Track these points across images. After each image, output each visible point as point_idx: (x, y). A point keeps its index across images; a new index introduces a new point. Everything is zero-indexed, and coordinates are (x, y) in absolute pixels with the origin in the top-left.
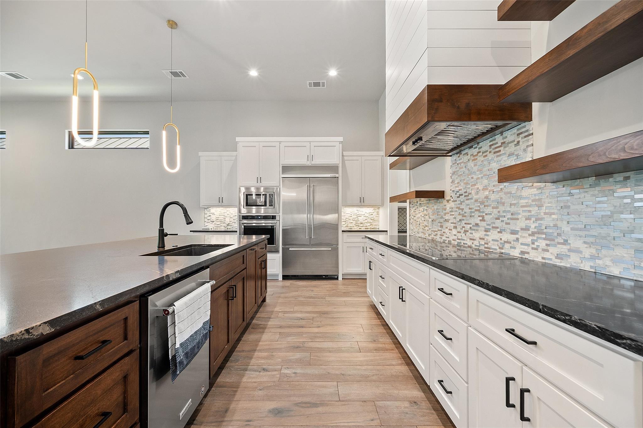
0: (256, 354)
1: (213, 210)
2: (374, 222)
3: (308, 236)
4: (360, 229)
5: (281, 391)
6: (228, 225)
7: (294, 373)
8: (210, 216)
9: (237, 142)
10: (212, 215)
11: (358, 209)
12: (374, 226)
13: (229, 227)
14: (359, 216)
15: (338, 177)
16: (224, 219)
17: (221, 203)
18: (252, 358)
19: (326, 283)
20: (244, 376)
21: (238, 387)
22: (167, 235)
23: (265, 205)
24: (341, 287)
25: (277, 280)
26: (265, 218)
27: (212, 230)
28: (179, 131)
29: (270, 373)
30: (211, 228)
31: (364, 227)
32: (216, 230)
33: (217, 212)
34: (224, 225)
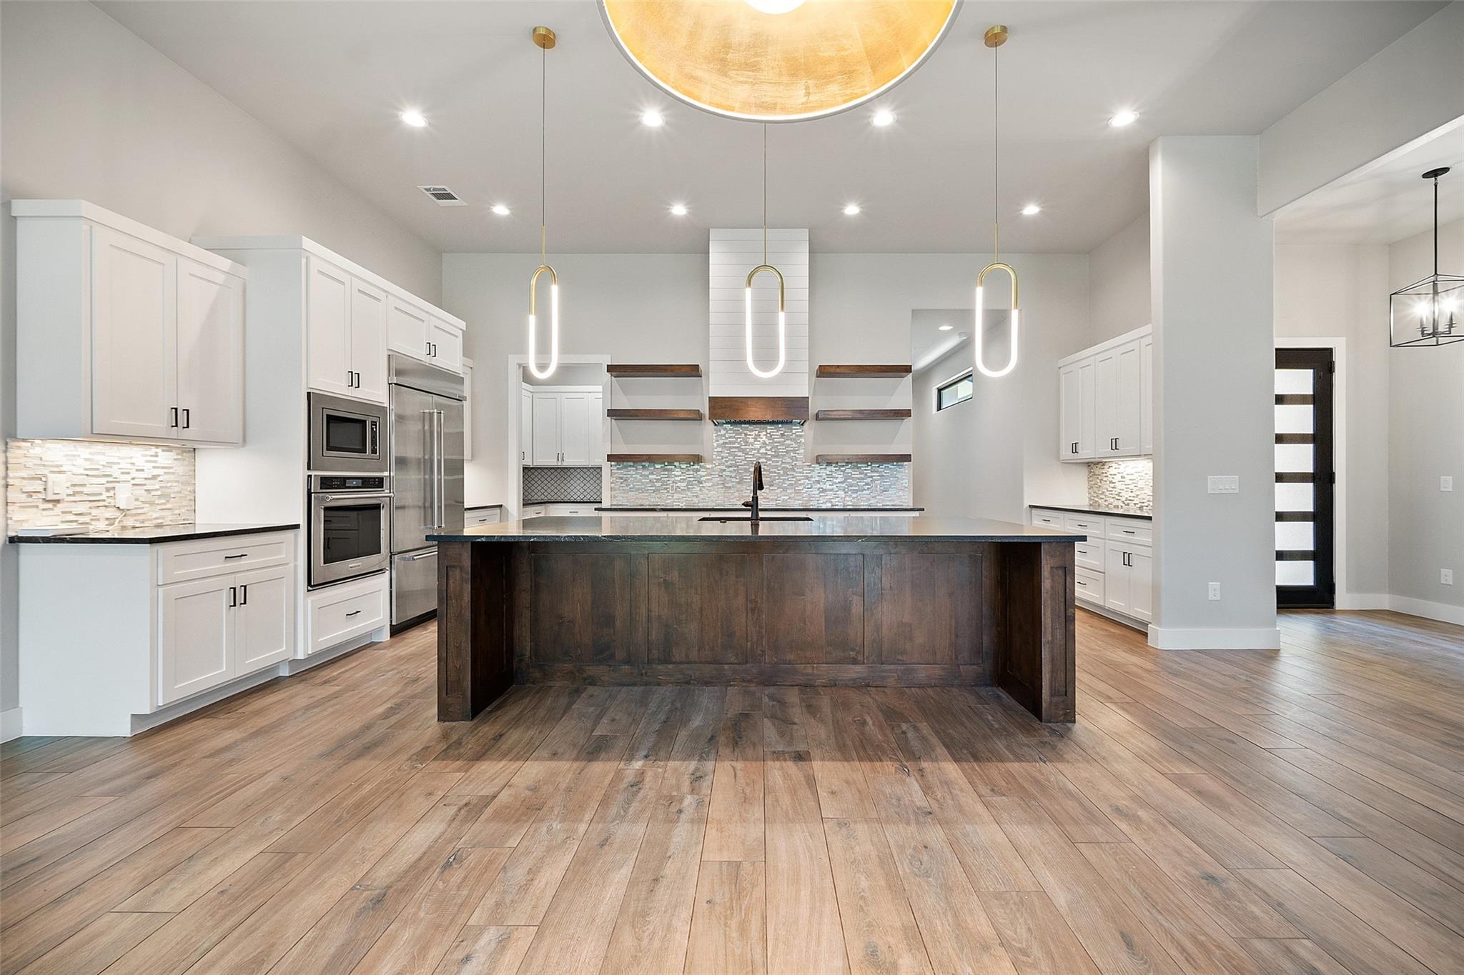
10: (50, 476)
16: (108, 490)
17: (179, 428)
23: (364, 449)
34: (108, 515)
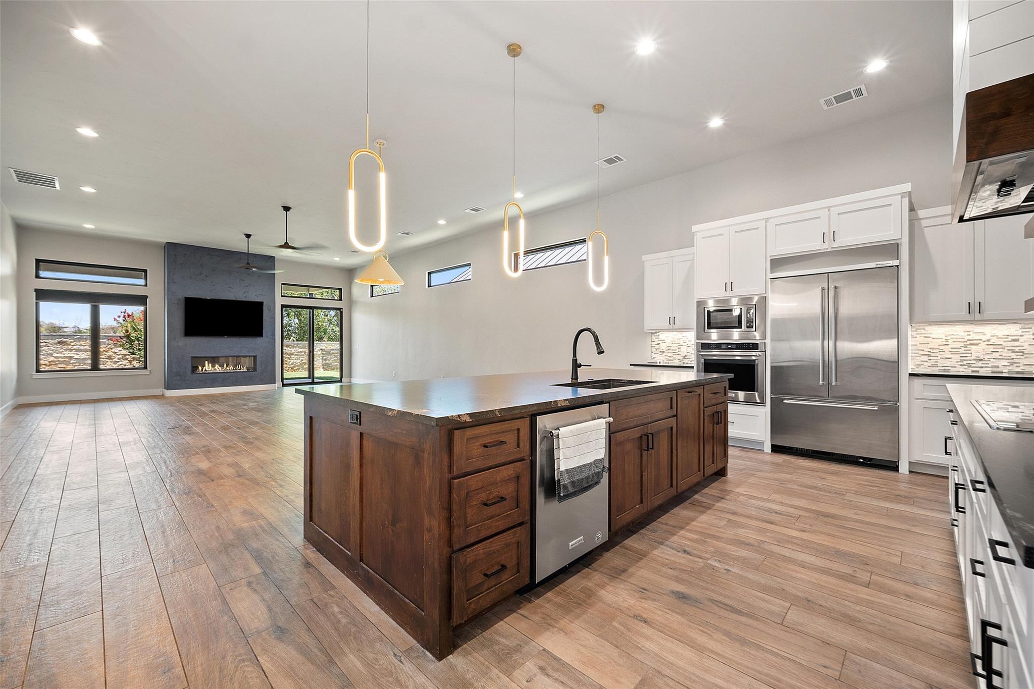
0: (682, 532)
1: (663, 336)
2: (1022, 357)
3: (823, 380)
4: (973, 371)
5: (698, 580)
6: (685, 357)
7: (726, 570)
8: (658, 344)
9: (694, 232)
10: (661, 343)
11: (969, 327)
12: (1021, 368)
13: (686, 361)
14: (971, 344)
15: (897, 266)
16: (679, 349)
17: (672, 324)
18: (675, 535)
19: (863, 473)
20: (656, 548)
21: (645, 556)
22: (580, 366)
23: (740, 326)
24: (902, 486)
25: (761, 450)
26: (739, 346)
27: (662, 364)
28: (607, 239)
29: (691, 558)
30: (660, 361)
31: (988, 369)
32: (667, 365)
33: (668, 338)
34: (679, 358)
